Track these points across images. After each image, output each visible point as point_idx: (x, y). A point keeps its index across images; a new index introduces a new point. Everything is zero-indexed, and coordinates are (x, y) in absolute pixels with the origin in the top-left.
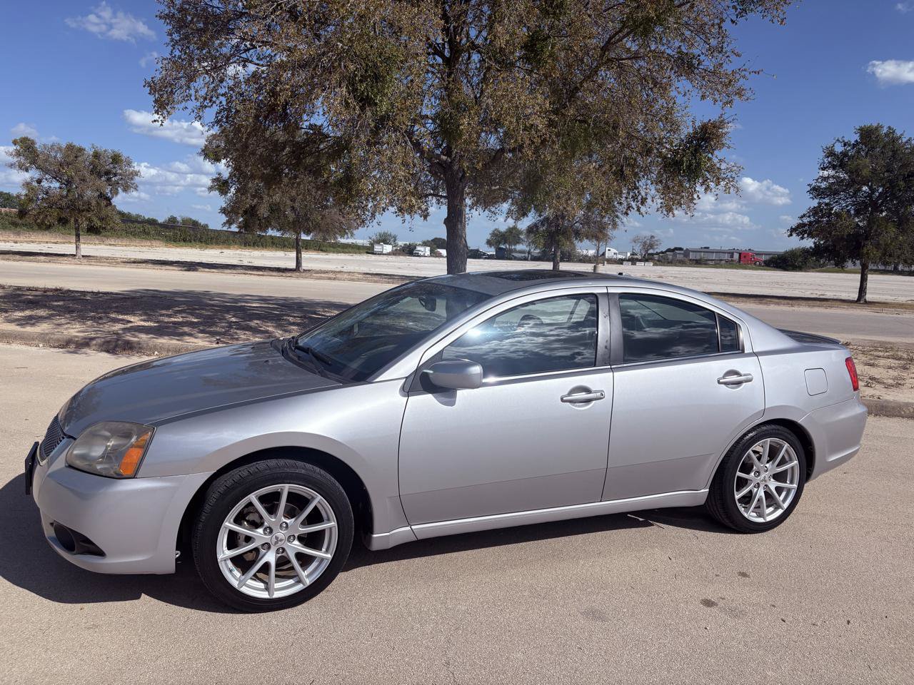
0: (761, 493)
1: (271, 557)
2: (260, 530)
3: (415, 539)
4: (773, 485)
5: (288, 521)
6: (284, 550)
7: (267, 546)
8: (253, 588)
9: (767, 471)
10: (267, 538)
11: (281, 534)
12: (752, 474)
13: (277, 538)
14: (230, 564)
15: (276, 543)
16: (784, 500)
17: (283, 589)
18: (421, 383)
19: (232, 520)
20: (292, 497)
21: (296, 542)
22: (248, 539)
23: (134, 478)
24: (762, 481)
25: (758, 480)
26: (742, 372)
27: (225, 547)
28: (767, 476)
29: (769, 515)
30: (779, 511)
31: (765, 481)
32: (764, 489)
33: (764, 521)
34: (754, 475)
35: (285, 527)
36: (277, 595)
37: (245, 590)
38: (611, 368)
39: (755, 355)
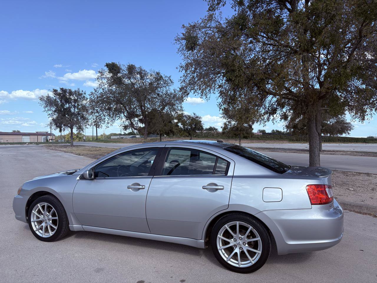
0: (237, 250)
1: (44, 224)
3: (83, 230)
6: (47, 224)
7: (43, 221)
9: (242, 239)
10: (43, 218)
13: (45, 219)
16: (254, 260)
19: (36, 212)
20: (47, 207)
21: (51, 222)
22: (40, 218)
23: (19, 195)
24: (238, 244)
25: (235, 243)
26: (219, 185)
27: (35, 219)
28: (241, 242)
29: (244, 264)
30: (250, 264)
31: (240, 245)
32: (240, 249)
33: (239, 267)
34: (234, 240)
35: (48, 216)
36: (44, 236)
37: (37, 232)
38: (153, 177)
39: (233, 177)
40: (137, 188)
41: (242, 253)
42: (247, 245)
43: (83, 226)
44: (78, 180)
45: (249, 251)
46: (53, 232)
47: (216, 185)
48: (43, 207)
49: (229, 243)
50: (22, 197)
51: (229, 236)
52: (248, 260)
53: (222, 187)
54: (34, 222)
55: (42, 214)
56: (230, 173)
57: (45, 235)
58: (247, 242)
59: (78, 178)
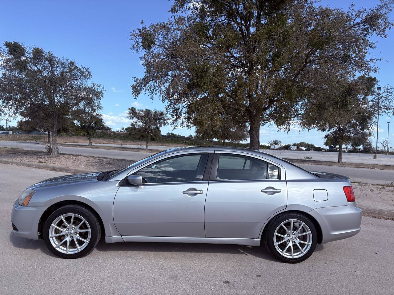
0: (291, 244)
1: (68, 239)
2: (65, 229)
3: (123, 241)
4: (297, 242)
5: (75, 227)
6: (73, 238)
7: (67, 235)
8: (62, 250)
9: (294, 234)
10: (67, 232)
11: (72, 231)
12: (286, 235)
13: (70, 232)
14: (55, 239)
15: (70, 234)
16: (304, 251)
17: (71, 251)
18: (126, 183)
19: (56, 224)
20: (76, 218)
21: (78, 235)
22: (61, 232)
23: (27, 206)
24: (291, 239)
25: (289, 238)
26: (276, 188)
27: (53, 233)
28: (294, 237)
29: (296, 255)
30: (302, 255)
31: (293, 239)
32: (292, 243)
33: (292, 258)
34: (287, 235)
35: (74, 229)
36: (69, 253)
37: (58, 249)
38: (209, 182)
39: (286, 181)
40: (194, 193)
41: (295, 245)
42: (298, 239)
43: (122, 237)
44: (118, 187)
45: (300, 244)
46: (81, 247)
47: (273, 188)
48: (68, 219)
49: (283, 238)
50: (36, 209)
51: (284, 232)
52: (300, 250)
53: (280, 190)
54: (52, 238)
55: (65, 227)
56: (283, 178)
57: (69, 251)
58: (298, 237)
59: (117, 185)
